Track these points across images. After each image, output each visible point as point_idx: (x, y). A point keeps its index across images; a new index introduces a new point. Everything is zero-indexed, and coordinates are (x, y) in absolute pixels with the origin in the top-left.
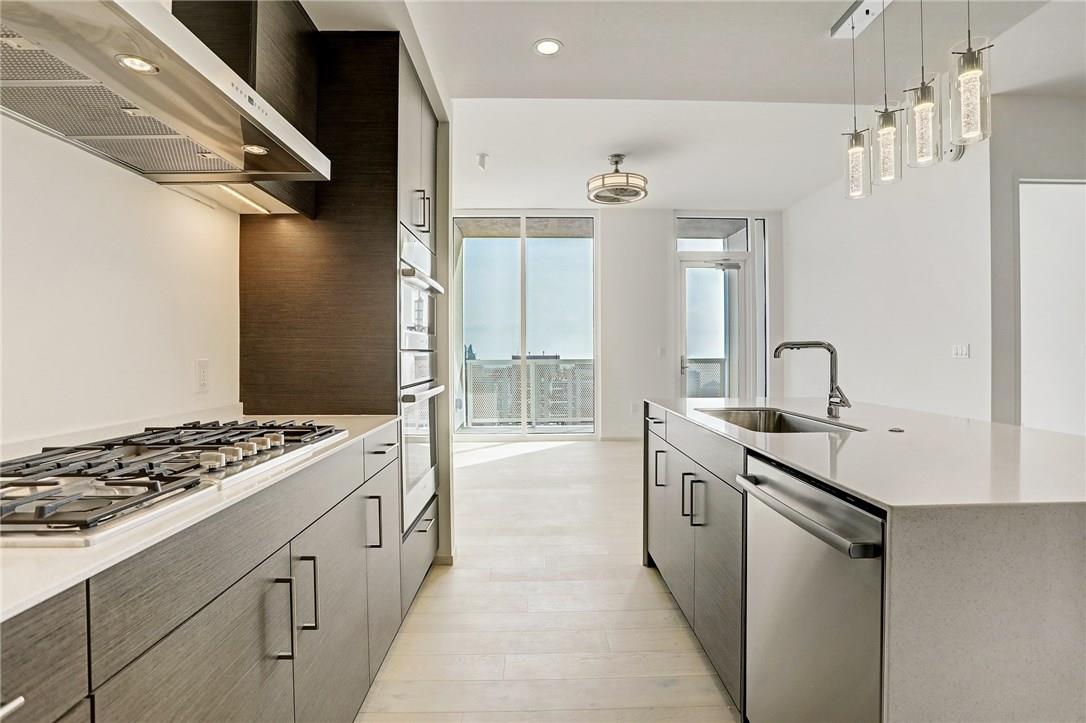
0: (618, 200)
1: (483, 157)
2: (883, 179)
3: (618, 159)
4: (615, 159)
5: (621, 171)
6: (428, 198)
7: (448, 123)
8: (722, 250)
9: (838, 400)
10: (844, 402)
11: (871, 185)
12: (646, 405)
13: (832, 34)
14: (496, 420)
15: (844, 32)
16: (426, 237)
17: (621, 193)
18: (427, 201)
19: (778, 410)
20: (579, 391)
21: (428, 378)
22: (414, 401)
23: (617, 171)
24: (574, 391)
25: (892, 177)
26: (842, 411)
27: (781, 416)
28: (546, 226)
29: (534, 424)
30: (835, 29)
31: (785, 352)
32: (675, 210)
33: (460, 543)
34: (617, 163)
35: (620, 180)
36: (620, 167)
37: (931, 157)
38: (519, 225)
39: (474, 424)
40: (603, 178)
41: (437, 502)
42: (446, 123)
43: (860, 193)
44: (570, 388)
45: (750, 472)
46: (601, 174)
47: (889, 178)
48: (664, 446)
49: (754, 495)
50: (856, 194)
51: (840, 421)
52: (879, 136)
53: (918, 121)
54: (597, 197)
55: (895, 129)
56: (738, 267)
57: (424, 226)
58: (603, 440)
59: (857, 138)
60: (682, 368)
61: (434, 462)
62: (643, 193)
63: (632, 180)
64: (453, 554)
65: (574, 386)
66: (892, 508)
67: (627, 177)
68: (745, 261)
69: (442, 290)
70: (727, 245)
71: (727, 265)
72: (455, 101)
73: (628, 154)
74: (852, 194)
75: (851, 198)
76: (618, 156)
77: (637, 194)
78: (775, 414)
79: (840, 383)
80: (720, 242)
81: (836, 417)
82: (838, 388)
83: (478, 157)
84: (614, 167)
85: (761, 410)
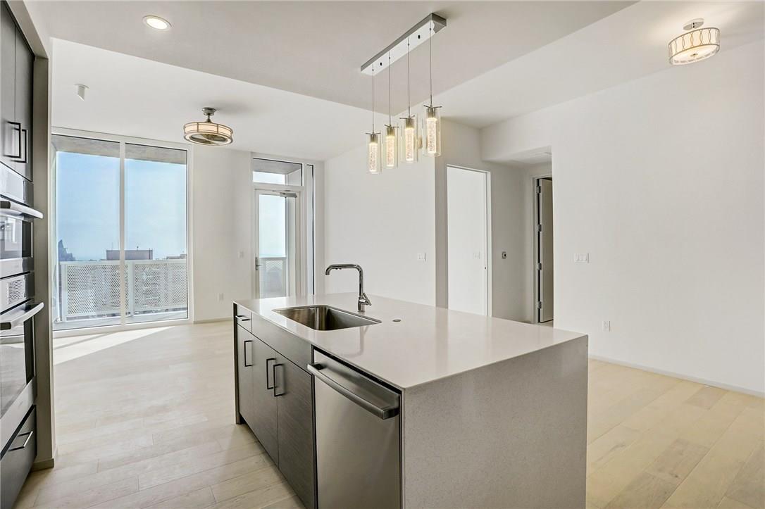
0: (209, 142)
1: (82, 88)
2: (388, 166)
3: (210, 111)
4: (208, 111)
5: (212, 121)
6: (25, 131)
7: (47, 59)
8: (284, 183)
9: (364, 301)
10: (367, 302)
11: (381, 168)
12: (235, 306)
13: (362, 70)
14: (94, 313)
15: (368, 71)
16: (21, 168)
17: (211, 138)
18: (23, 133)
19: (328, 306)
20: (170, 278)
21: (24, 299)
22: (10, 328)
23: (209, 121)
24: (166, 278)
25: (392, 165)
26: (366, 307)
27: (329, 310)
28: (144, 152)
29: (132, 314)
30: (363, 67)
31: (333, 271)
32: (252, 153)
33: (62, 442)
34: (209, 114)
35: (211, 129)
36: (211, 117)
37: (412, 159)
38: (118, 148)
39: (68, 319)
40: (198, 125)
41: (35, 410)
42: (45, 59)
43: (375, 171)
44: (162, 276)
45: (316, 361)
46: (195, 123)
47: (391, 165)
48: (252, 338)
49: (319, 378)
50: (373, 171)
51: (366, 315)
52: (386, 139)
53: (406, 137)
54: (192, 138)
55: (394, 137)
56: (296, 197)
57: (20, 157)
58: (196, 323)
59: (373, 138)
60: (257, 266)
61: (30, 375)
62: (229, 141)
63: (221, 130)
64: (53, 457)
65: (166, 274)
66: (404, 389)
67: (218, 127)
68: (300, 192)
69: (40, 215)
70: (287, 180)
71: (287, 194)
72: (55, 41)
73: (219, 109)
74: (371, 171)
75: (370, 172)
76: (211, 109)
77: (224, 140)
78: (325, 309)
79: (365, 290)
80: (282, 177)
81: (363, 311)
82: (364, 294)
83: (77, 87)
84: (207, 117)
85: (317, 307)
